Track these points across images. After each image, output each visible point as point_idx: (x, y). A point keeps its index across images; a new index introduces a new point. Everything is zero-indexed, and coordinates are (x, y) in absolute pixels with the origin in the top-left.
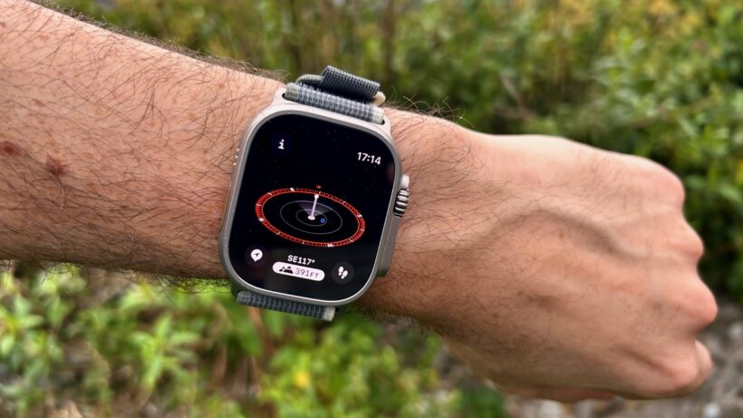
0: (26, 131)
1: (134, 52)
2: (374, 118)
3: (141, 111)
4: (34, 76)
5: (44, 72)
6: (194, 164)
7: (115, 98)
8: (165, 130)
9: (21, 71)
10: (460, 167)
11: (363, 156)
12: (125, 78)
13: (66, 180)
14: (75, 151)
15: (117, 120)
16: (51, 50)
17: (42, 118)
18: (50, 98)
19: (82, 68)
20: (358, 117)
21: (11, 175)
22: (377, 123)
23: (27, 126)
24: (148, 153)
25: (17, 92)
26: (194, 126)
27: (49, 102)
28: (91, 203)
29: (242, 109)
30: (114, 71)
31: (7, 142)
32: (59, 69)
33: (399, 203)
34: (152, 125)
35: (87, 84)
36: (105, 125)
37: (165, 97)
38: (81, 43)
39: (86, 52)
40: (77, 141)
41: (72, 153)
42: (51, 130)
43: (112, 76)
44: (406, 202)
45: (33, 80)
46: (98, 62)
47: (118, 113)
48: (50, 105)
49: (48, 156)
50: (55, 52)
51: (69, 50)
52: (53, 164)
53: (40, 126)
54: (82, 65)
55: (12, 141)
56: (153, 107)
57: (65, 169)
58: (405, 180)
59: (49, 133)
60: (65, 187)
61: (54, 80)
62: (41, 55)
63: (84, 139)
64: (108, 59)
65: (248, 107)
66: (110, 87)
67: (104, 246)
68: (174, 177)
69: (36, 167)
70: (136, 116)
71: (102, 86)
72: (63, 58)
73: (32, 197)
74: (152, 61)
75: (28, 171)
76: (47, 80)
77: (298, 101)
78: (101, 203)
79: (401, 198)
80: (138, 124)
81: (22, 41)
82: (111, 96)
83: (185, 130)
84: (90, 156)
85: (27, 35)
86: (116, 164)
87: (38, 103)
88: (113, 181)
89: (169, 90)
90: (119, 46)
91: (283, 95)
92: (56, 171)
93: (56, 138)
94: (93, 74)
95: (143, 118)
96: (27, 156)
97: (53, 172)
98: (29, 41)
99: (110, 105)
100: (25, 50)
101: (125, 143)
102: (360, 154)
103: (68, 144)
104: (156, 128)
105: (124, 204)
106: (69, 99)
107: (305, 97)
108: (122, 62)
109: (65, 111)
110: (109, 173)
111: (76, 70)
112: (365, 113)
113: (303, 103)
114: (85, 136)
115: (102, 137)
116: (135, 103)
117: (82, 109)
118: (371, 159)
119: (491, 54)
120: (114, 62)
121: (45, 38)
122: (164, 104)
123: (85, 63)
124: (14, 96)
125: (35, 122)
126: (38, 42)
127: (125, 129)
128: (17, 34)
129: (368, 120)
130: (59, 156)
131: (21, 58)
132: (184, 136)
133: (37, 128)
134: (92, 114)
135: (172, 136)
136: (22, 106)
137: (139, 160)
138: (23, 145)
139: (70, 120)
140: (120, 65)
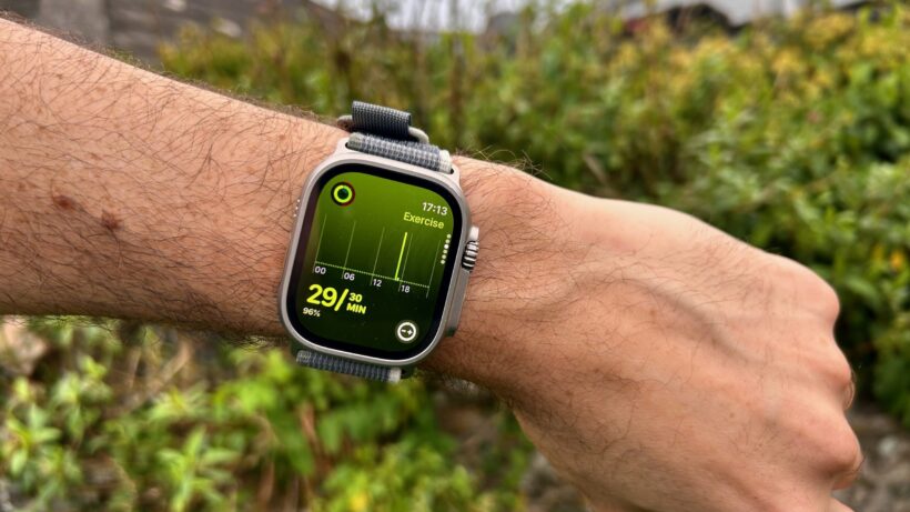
0: (81, 185)
1: (191, 102)
2: (441, 168)
3: (198, 164)
4: (91, 129)
5: (100, 124)
6: (252, 219)
7: (171, 151)
8: (221, 185)
9: (76, 124)
10: (533, 223)
11: (428, 207)
13: (121, 235)
14: (130, 205)
15: (174, 173)
16: (108, 104)
17: (98, 171)
18: (107, 152)
19: (138, 121)
20: (425, 167)
21: (65, 229)
22: (444, 173)
23: (83, 180)
24: (204, 207)
25: (74, 146)
26: (254, 179)
27: (106, 156)
28: (145, 259)
29: (302, 161)
30: (171, 123)
31: (62, 197)
32: (116, 122)
33: (468, 259)
34: (209, 178)
35: (143, 137)
36: (160, 178)
37: (223, 148)
38: (138, 95)
39: (144, 104)
40: (132, 195)
41: (127, 208)
42: (106, 183)
43: (168, 129)
44: (474, 257)
45: (90, 134)
46: (154, 114)
47: (173, 167)
48: (106, 159)
49: (103, 211)
50: (112, 104)
51: (127, 101)
52: (107, 218)
53: (95, 180)
54: (139, 117)
55: (69, 196)
56: (210, 159)
57: (120, 224)
58: (474, 233)
59: (104, 187)
60: (119, 242)
61: (111, 132)
62: (98, 108)
63: (140, 193)
64: (165, 110)
65: (308, 160)
66: (166, 140)
67: (159, 303)
68: (231, 233)
69: (91, 222)
70: (193, 170)
71: (159, 139)
72: (120, 110)
73: (87, 252)
74: (208, 112)
75: (84, 226)
76: (104, 133)
77: (361, 151)
78: (156, 259)
79: (469, 253)
80: (195, 177)
81: (79, 93)
82: (167, 149)
83: (242, 183)
84: (144, 210)
85: (85, 87)
86: (172, 218)
87: (94, 156)
88: (168, 235)
89: (227, 142)
90: (176, 97)
91: (346, 145)
92: (111, 226)
93: (111, 192)
94: (150, 127)
95: (200, 172)
96: (82, 210)
97: (108, 227)
98: (87, 94)
99: (166, 158)
100: (81, 103)
101: (182, 197)
102: (425, 204)
103: (123, 198)
104: (214, 181)
105: (180, 260)
106: (125, 153)
107: (369, 146)
108: (179, 113)
109: (121, 164)
110: (164, 228)
111: (132, 123)
112: (431, 162)
113: (367, 152)
114: (140, 190)
115: (160, 190)
116: (193, 155)
117: (137, 163)
118: (437, 209)
119: (577, 127)
120: (172, 113)
121: (101, 90)
122: (222, 157)
123: (142, 115)
124: (70, 149)
125: (90, 175)
126: (95, 95)
127: (181, 182)
128: (74, 86)
129: (436, 169)
130: (114, 211)
131: (78, 110)
132: (241, 190)
133: (92, 182)
134: (148, 168)
135: (228, 190)
136: (78, 160)
137: (194, 214)
138: (78, 200)
139: (126, 174)
140: (176, 118)
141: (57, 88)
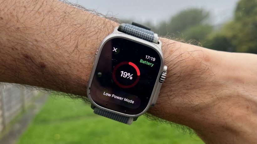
2: (154, 41)
11: (148, 57)
12: (67, 34)
18: (40, 39)
20: (147, 40)
22: (155, 43)
25: (29, 36)
27: (40, 41)
33: (162, 77)
35: (53, 35)
58: (165, 68)
71: (59, 36)
87: (36, 41)
91: (118, 30)
94: (56, 31)
102: (147, 56)
106: (47, 41)
112: (150, 38)
118: (151, 59)
126: (37, 15)
129: (152, 42)
131: (31, 22)
141: (24, 12)
